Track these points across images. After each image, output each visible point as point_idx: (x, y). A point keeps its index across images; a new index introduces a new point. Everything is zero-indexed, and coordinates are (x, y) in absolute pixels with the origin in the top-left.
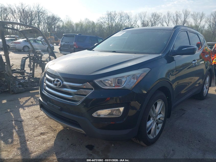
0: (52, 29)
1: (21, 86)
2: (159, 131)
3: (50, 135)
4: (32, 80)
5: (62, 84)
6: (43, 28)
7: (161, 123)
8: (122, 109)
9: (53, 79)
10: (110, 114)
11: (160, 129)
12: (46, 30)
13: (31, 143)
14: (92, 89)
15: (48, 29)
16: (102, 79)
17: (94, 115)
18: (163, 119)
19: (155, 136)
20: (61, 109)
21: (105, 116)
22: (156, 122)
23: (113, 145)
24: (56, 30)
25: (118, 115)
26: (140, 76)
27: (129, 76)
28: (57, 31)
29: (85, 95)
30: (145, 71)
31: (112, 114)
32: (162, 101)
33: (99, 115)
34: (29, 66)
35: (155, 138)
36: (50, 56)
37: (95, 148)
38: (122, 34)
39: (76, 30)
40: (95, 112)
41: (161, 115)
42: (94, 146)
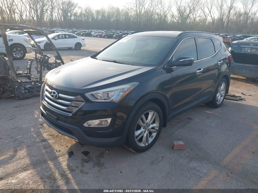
0: (68, 16)
1: (27, 91)
2: (152, 140)
3: (51, 141)
4: (39, 85)
5: (57, 96)
6: (56, 16)
7: (154, 132)
8: (109, 120)
9: (50, 90)
10: (99, 124)
11: (154, 137)
12: (61, 18)
13: (33, 148)
14: (84, 102)
15: (64, 17)
16: (94, 93)
17: (85, 125)
18: (157, 128)
19: (147, 144)
20: (58, 119)
21: (95, 125)
22: (148, 131)
23: (107, 152)
24: (72, 18)
25: (107, 125)
26: (127, 90)
27: (117, 90)
28: (74, 19)
29: (78, 107)
30: (133, 86)
31: (102, 124)
32: (154, 112)
33: (90, 125)
34: (36, 68)
35: (147, 146)
36: (56, 59)
37: (90, 154)
38: (128, 40)
39: (97, 18)
40: (86, 122)
41: (154, 125)
42: (90, 152)
